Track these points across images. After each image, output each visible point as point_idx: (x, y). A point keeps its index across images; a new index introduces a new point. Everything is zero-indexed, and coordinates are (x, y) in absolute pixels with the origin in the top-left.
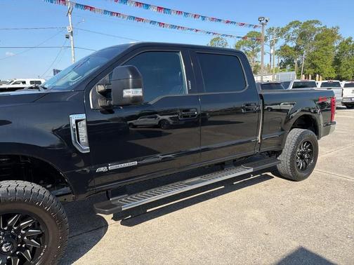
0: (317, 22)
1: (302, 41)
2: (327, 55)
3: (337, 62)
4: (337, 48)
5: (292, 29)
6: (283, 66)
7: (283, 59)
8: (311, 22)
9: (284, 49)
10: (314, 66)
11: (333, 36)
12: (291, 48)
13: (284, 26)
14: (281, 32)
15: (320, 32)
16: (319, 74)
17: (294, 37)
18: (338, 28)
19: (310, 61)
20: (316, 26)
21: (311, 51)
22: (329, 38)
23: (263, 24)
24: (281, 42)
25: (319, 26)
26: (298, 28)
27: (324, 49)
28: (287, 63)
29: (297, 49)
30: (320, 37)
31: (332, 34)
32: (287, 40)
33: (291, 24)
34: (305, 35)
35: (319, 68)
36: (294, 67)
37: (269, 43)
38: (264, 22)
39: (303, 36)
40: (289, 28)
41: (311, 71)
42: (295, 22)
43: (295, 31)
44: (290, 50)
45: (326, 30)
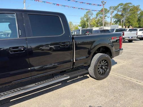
0: (130, 3)
1: (124, 12)
2: (135, 17)
3: (139, 20)
4: (139, 14)
5: (120, 7)
6: (116, 22)
7: (116, 20)
8: (128, 4)
9: (117, 15)
10: (129, 22)
11: (137, 9)
12: (119, 15)
13: (116, 6)
14: (115, 8)
15: (132, 8)
16: (131, 26)
17: (121, 10)
18: (139, 6)
19: (127, 20)
20: (130, 5)
21: (128, 16)
22: (136, 10)
23: (103, 4)
24: (115, 12)
25: (131, 5)
26: (122, 6)
27: (133, 15)
28: (118, 21)
29: (122, 15)
30: (131, 10)
31: (137, 8)
32: (118, 12)
33: (119, 5)
34: (125, 9)
35: (131, 23)
36: (121, 23)
37: (110, 13)
38: (104, 3)
39: (124, 9)
40: (118, 6)
41: (128, 24)
42: (121, 4)
43: (121, 8)
44: (119, 16)
45: (134, 7)
